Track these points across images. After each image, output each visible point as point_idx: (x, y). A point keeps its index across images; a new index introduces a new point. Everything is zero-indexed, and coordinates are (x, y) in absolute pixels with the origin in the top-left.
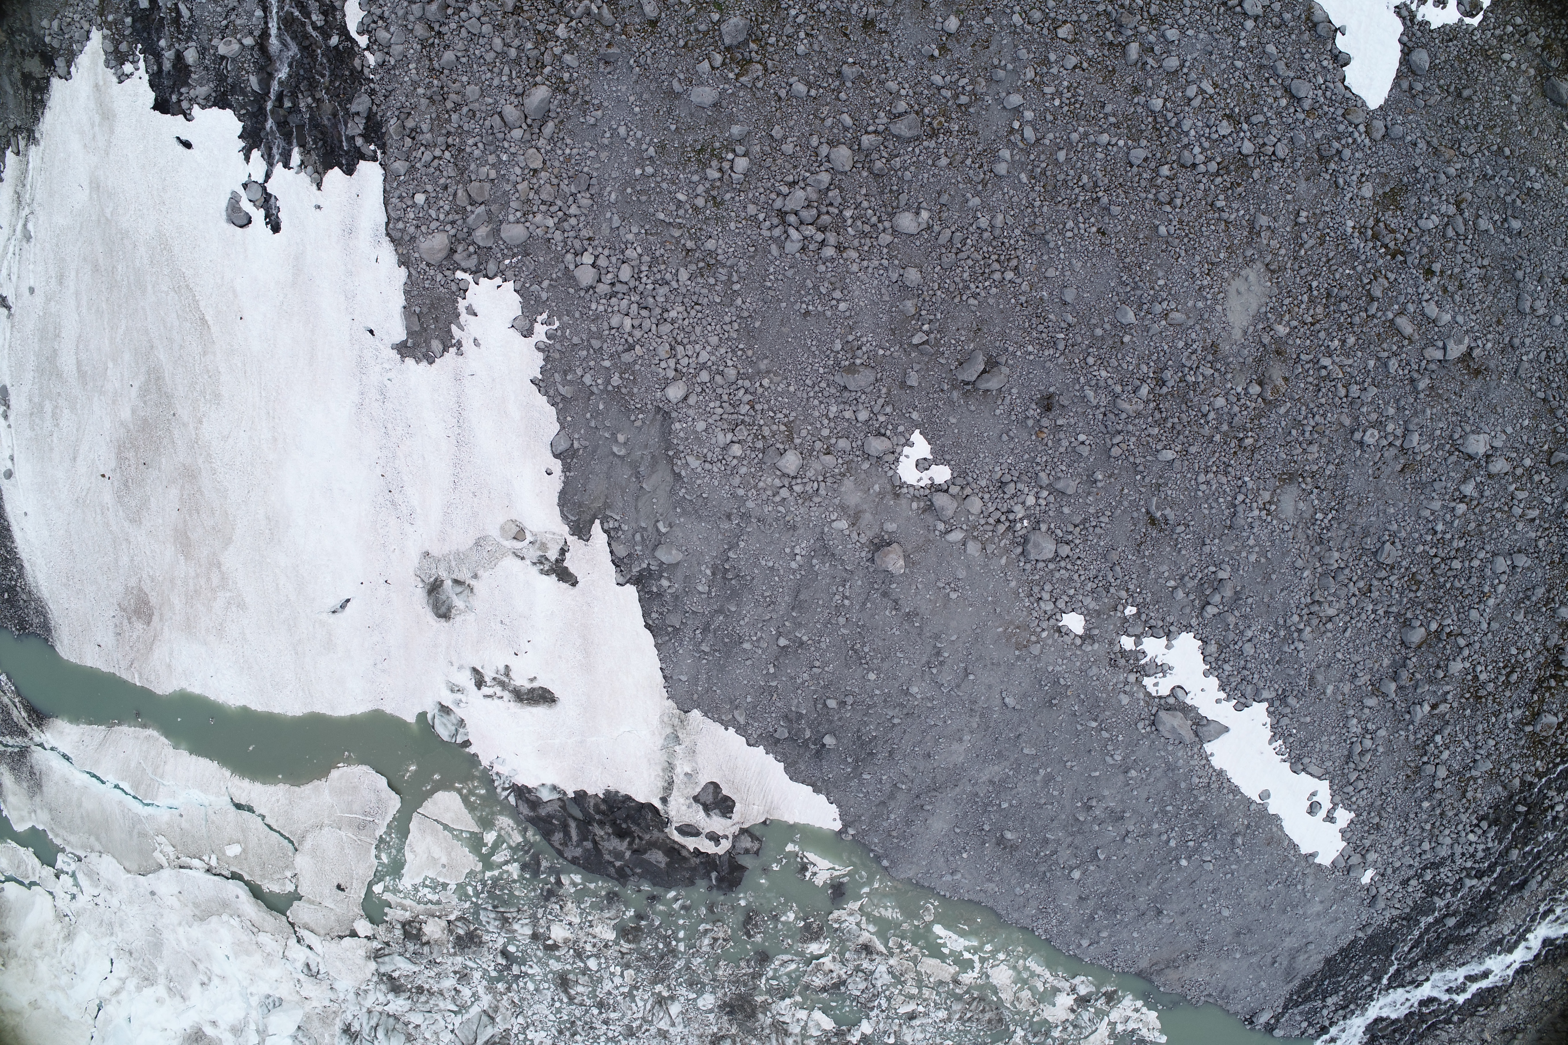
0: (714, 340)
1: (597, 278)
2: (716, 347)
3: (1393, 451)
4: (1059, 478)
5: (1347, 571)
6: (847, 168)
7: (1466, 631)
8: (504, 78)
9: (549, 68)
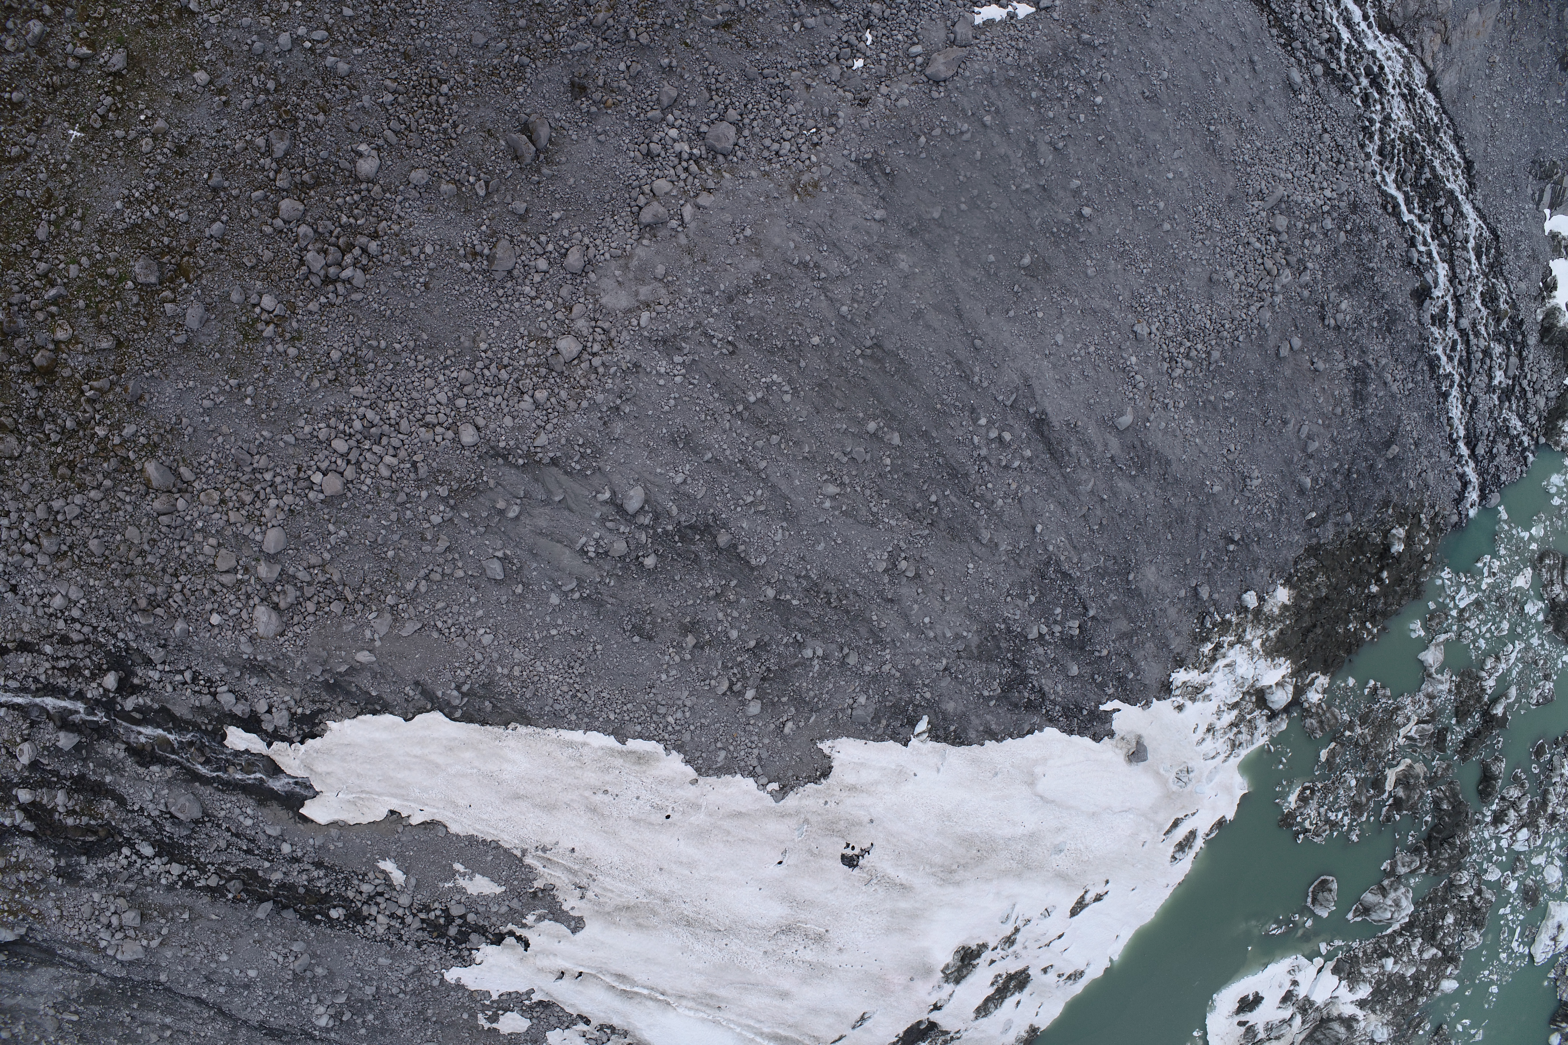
1: (339, 476)
2: (438, 384)
4: (658, 99)
6: (301, 207)
8: (128, 499)
9: (131, 454)
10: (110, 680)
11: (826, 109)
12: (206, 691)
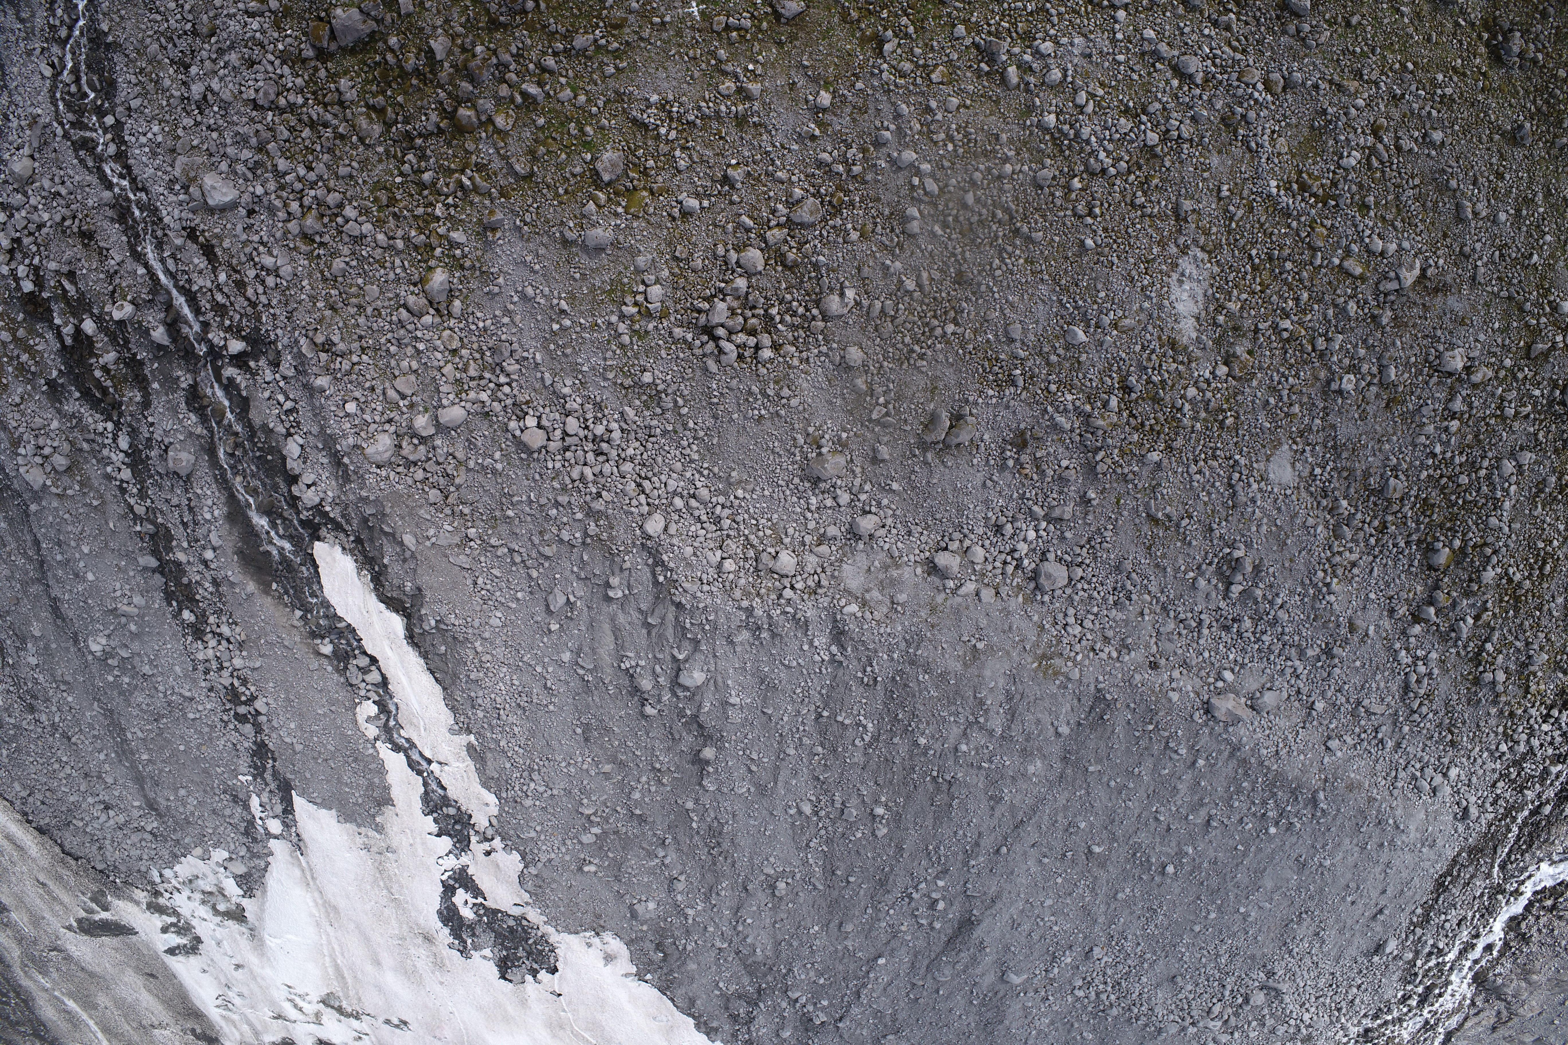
0: (678, 466)
1: (546, 437)
2: (682, 473)
3: (1374, 389)
4: (1053, 507)
5: (1359, 516)
6: (760, 268)
7: (1490, 540)
9: (439, 250)
10: (236, 346)
11: (1130, 640)
12: (288, 425)
